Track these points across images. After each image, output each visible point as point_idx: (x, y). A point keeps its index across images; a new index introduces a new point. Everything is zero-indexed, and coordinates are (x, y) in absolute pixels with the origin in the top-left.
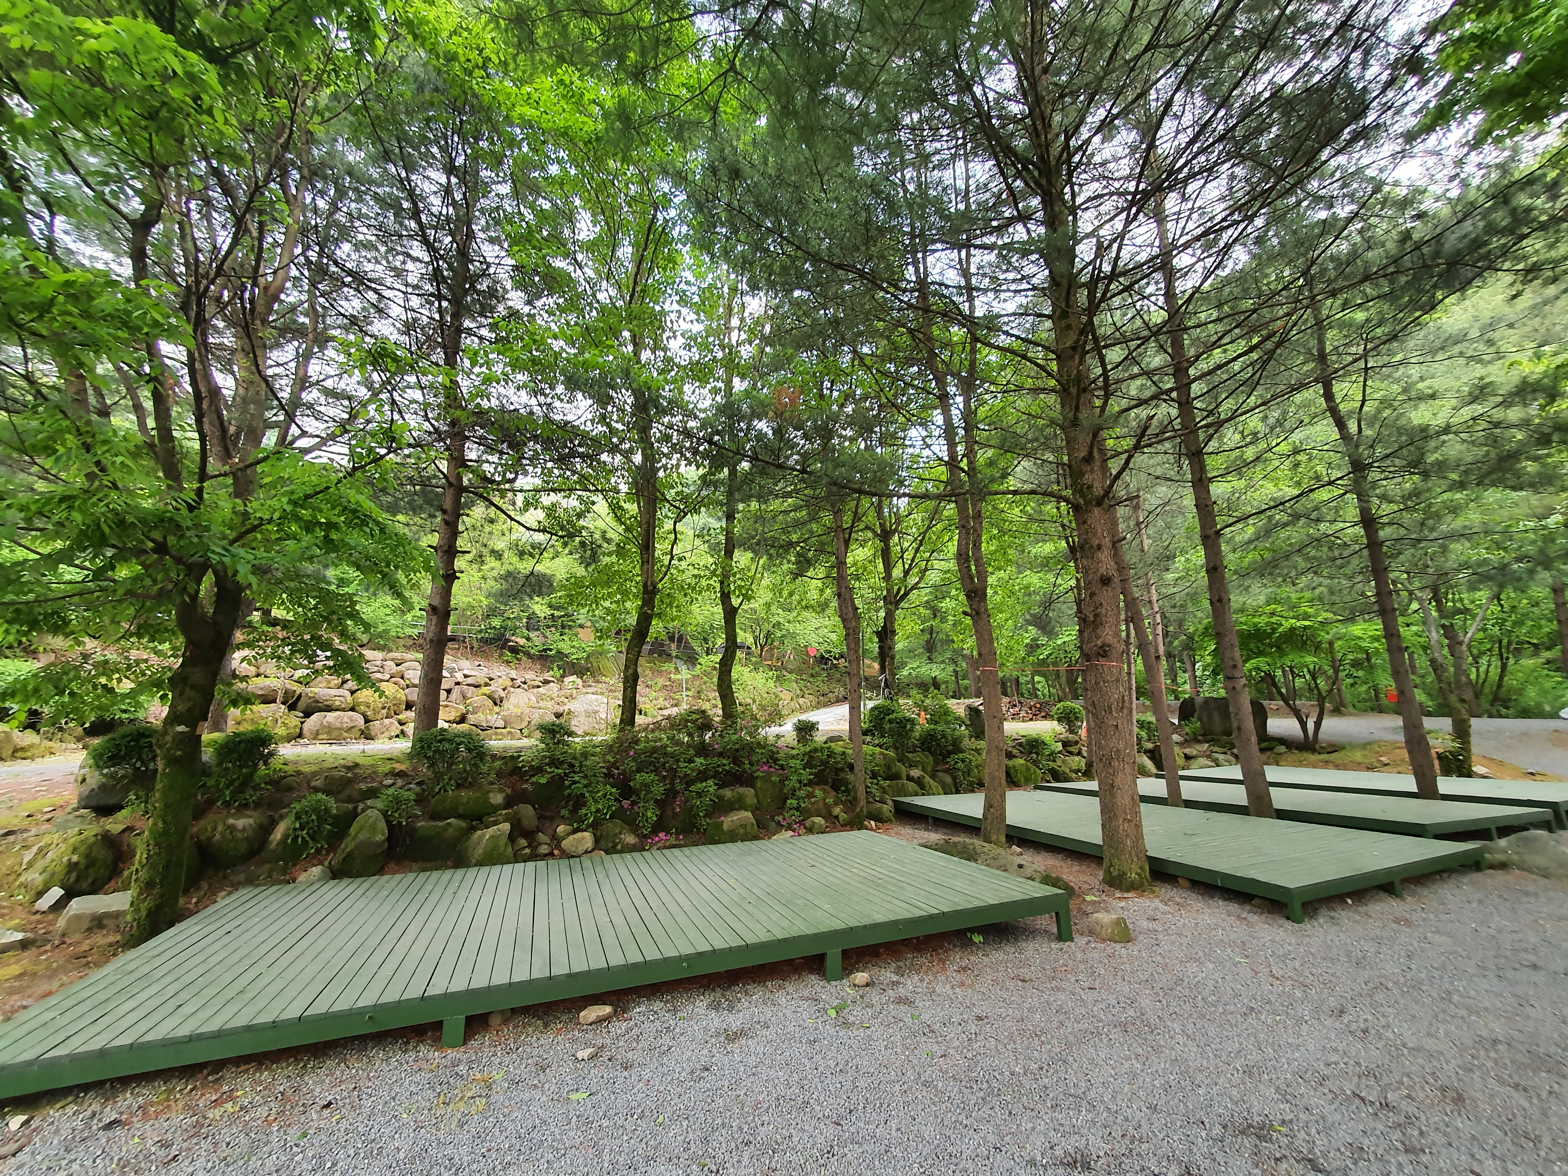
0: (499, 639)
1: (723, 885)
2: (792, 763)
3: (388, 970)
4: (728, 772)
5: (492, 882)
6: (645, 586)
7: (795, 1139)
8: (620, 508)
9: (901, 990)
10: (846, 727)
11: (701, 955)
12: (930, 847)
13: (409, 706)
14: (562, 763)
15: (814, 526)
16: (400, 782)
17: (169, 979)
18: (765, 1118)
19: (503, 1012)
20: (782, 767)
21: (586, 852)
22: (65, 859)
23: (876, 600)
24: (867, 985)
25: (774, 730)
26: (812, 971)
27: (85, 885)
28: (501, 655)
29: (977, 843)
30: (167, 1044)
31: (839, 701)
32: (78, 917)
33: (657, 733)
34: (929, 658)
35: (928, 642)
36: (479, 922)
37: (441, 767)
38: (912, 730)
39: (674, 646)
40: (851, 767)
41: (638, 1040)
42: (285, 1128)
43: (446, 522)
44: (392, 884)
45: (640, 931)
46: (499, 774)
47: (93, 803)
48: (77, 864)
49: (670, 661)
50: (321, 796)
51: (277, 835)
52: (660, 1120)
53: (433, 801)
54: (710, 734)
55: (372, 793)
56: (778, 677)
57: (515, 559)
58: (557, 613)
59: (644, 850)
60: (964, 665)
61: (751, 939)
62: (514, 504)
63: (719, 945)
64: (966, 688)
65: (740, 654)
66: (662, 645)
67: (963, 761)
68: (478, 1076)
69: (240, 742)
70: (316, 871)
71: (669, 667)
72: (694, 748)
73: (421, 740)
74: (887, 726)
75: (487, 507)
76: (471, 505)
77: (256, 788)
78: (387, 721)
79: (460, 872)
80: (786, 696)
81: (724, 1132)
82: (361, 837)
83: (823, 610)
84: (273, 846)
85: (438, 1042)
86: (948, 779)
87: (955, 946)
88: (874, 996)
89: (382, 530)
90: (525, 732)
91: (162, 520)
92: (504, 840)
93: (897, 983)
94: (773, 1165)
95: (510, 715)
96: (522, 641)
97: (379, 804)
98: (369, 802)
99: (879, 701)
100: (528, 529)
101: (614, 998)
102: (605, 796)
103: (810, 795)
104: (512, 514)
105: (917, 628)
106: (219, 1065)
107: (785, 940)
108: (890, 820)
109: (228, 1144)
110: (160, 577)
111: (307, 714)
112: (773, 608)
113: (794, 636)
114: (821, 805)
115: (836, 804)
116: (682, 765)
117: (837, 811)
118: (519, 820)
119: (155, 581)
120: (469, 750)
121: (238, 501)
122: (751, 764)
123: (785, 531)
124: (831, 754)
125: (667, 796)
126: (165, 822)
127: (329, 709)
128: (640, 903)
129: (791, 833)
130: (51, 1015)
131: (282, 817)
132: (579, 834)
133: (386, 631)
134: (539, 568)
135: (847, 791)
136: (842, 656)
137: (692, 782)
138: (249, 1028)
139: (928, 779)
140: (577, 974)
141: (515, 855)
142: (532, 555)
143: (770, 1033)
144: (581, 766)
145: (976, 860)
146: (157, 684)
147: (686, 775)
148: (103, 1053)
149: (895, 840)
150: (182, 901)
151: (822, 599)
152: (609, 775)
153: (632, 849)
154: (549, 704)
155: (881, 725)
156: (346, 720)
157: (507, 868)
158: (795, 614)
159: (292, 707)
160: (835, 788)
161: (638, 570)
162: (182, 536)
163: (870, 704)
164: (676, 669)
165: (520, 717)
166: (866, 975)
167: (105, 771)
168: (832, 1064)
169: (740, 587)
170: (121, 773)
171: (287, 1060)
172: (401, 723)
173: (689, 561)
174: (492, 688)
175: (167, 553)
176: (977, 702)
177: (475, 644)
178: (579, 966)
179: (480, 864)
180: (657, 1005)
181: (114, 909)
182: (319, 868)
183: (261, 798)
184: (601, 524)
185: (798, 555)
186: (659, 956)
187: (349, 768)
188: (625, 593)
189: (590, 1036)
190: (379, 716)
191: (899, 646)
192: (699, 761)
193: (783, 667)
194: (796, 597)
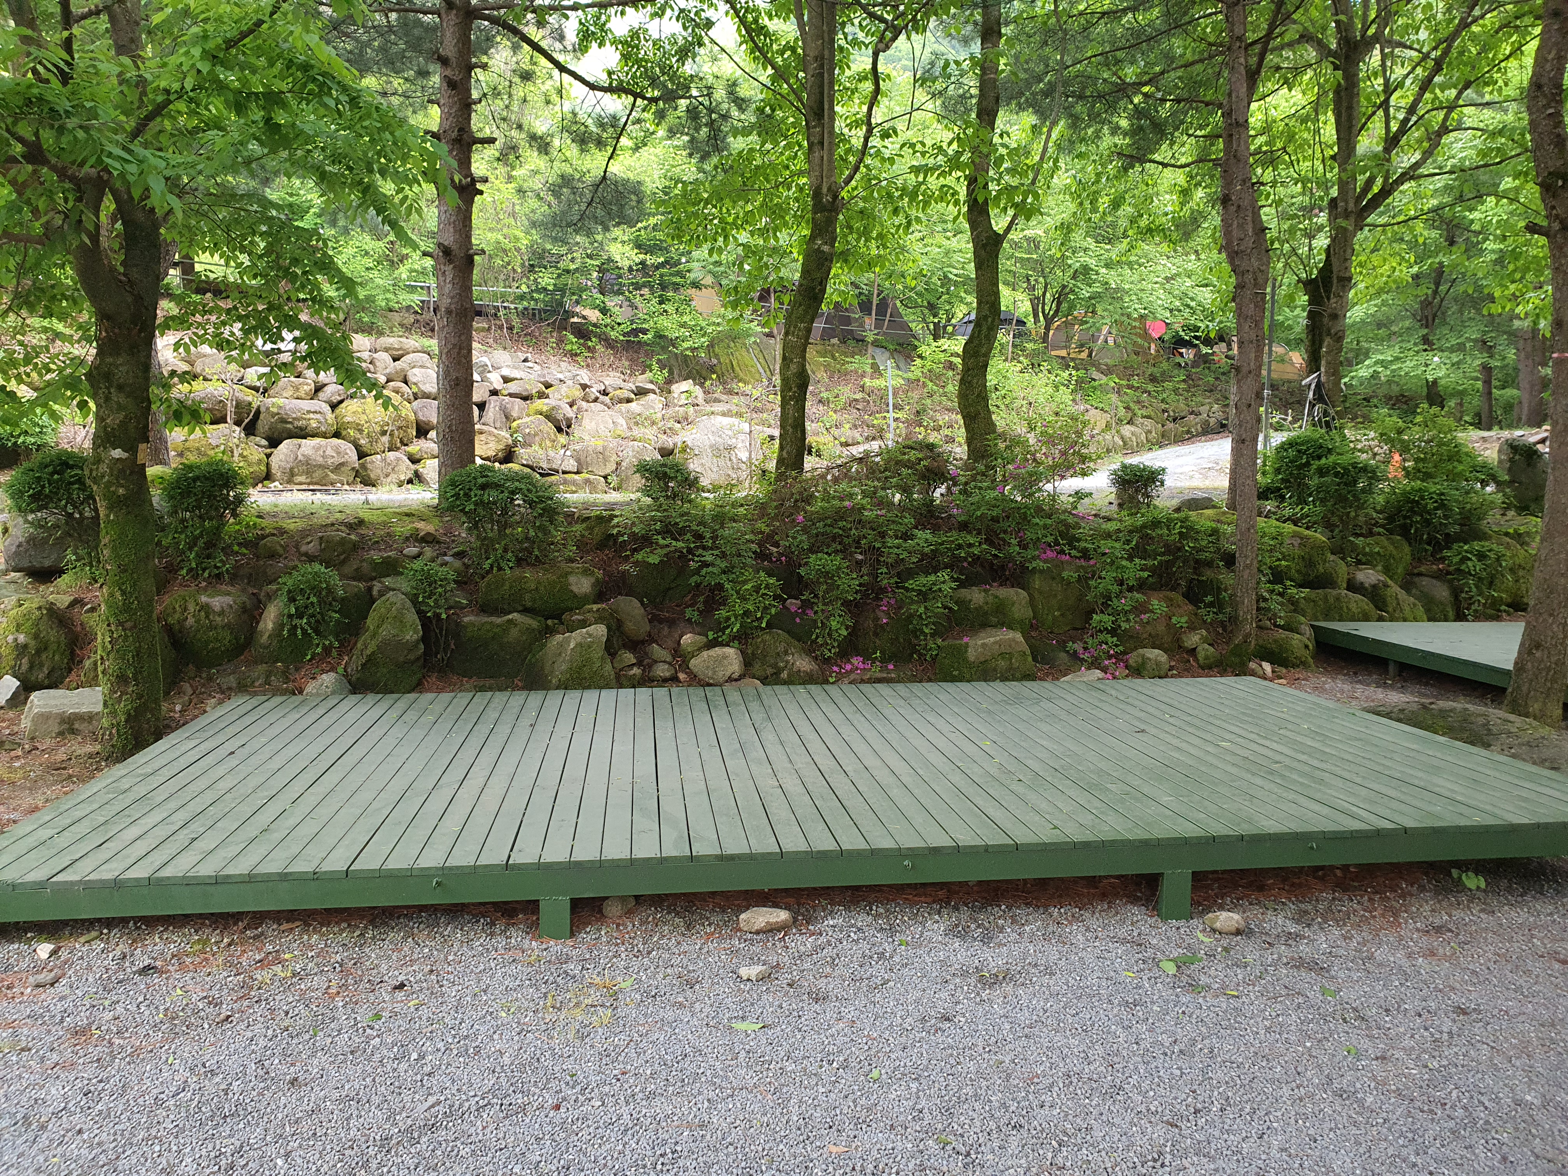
0: (554, 312)
1: (970, 749)
2: (1106, 546)
3: (452, 823)
4: (977, 559)
5: (586, 715)
6: (817, 194)
7: (1098, 1134)
8: (762, 30)
9: (1304, 948)
10: (1223, 482)
11: (936, 851)
12: (1388, 715)
13: (422, 431)
14: (682, 531)
15: (1177, 45)
16: (429, 552)
17: (173, 805)
18: (1047, 1098)
19: (623, 899)
20: (1085, 555)
21: (730, 680)
22: (10, 638)
23: (1309, 211)
24: (1238, 932)
25: (1070, 484)
26: (1134, 900)
27: (41, 675)
28: (561, 341)
29: (1496, 714)
30: (188, 883)
31: (1209, 431)
32: (44, 717)
33: (844, 485)
34: (1426, 340)
35: (1426, 304)
36: (575, 769)
37: (491, 530)
38: (1368, 490)
39: (869, 322)
40: (1230, 560)
41: (833, 964)
42: (352, 1003)
43: (451, 84)
44: (438, 707)
45: (829, 806)
46: (581, 545)
47: (26, 564)
48: (25, 646)
49: (862, 352)
50: (317, 567)
51: (269, 621)
52: (875, 1074)
53: (483, 584)
54: (942, 489)
55: (391, 567)
56: (1080, 382)
57: (572, 151)
58: (650, 260)
59: (827, 682)
60: (1511, 354)
61: (1022, 836)
62: (561, 38)
63: (965, 838)
64: (1508, 407)
65: (1004, 337)
66: (848, 321)
67: (1481, 556)
68: (598, 980)
69: (195, 479)
70: (328, 679)
71: (860, 363)
72: (914, 511)
73: (453, 484)
74: (1313, 482)
75: (515, 48)
76: (489, 42)
77: (227, 550)
78: (391, 455)
79: (535, 698)
80: (1098, 419)
81: (977, 1106)
82: (386, 631)
83: (1187, 236)
84: (264, 639)
85: (534, 928)
86: (1442, 592)
87: (1422, 888)
88: (1250, 950)
89: (354, 101)
90: (614, 480)
91: (29, 102)
92: (598, 653)
93: (1298, 936)
94: (1060, 1161)
95: (585, 450)
96: (594, 315)
97: (403, 583)
98: (388, 581)
99: (1302, 429)
100: (592, 87)
101: (791, 900)
102: (757, 589)
103: (1140, 609)
104: (560, 58)
105: (1405, 273)
106: (258, 918)
107: (1086, 845)
108: (1304, 664)
109: (287, 1013)
110: (42, 204)
111: (274, 443)
112: (1078, 237)
113: (1115, 295)
114: (1161, 628)
115: (1192, 628)
116: (890, 542)
117: (1193, 639)
118: (620, 623)
119: (36, 212)
120: (531, 504)
121: (126, 60)
122: (1023, 545)
123: (1110, 59)
124: (1189, 532)
125: (865, 595)
126: (123, 593)
127: (303, 433)
128: (826, 763)
129: (1098, 673)
130: (49, 832)
131: (270, 597)
132: (717, 651)
133: (370, 299)
134: (616, 168)
135: (1219, 605)
136: (1221, 337)
137: (910, 574)
138: (284, 877)
139: (1395, 589)
140: (732, 858)
141: (618, 677)
142: (600, 143)
143: (1056, 983)
144: (714, 538)
145: (1487, 746)
146: (71, 383)
147: (899, 561)
148: (117, 884)
149: (1312, 698)
150: (165, 706)
151: (1186, 212)
152: (762, 556)
153: (808, 679)
154: (649, 433)
155: (1300, 478)
156: (329, 452)
157: (608, 695)
158: (1124, 245)
159: (250, 430)
160: (1193, 596)
161: (800, 164)
162: (61, 130)
163: (1278, 438)
164: (875, 367)
165: (602, 455)
166: (1236, 916)
167: (30, 517)
168: (1167, 1040)
169: (1010, 190)
170: (51, 521)
171: (338, 923)
172: (414, 460)
173: (902, 138)
174: (552, 402)
175: (45, 162)
176: (1532, 436)
177: (516, 322)
178: (735, 846)
179: (565, 686)
180: (862, 920)
181: (84, 710)
182: (332, 675)
183: (237, 567)
184: (727, 69)
185: (1138, 113)
186: (863, 846)
187: (351, 527)
188: (777, 212)
189: (757, 948)
190: (379, 447)
191: (1355, 314)
192: (923, 536)
193: (1091, 362)
194: (1127, 210)
